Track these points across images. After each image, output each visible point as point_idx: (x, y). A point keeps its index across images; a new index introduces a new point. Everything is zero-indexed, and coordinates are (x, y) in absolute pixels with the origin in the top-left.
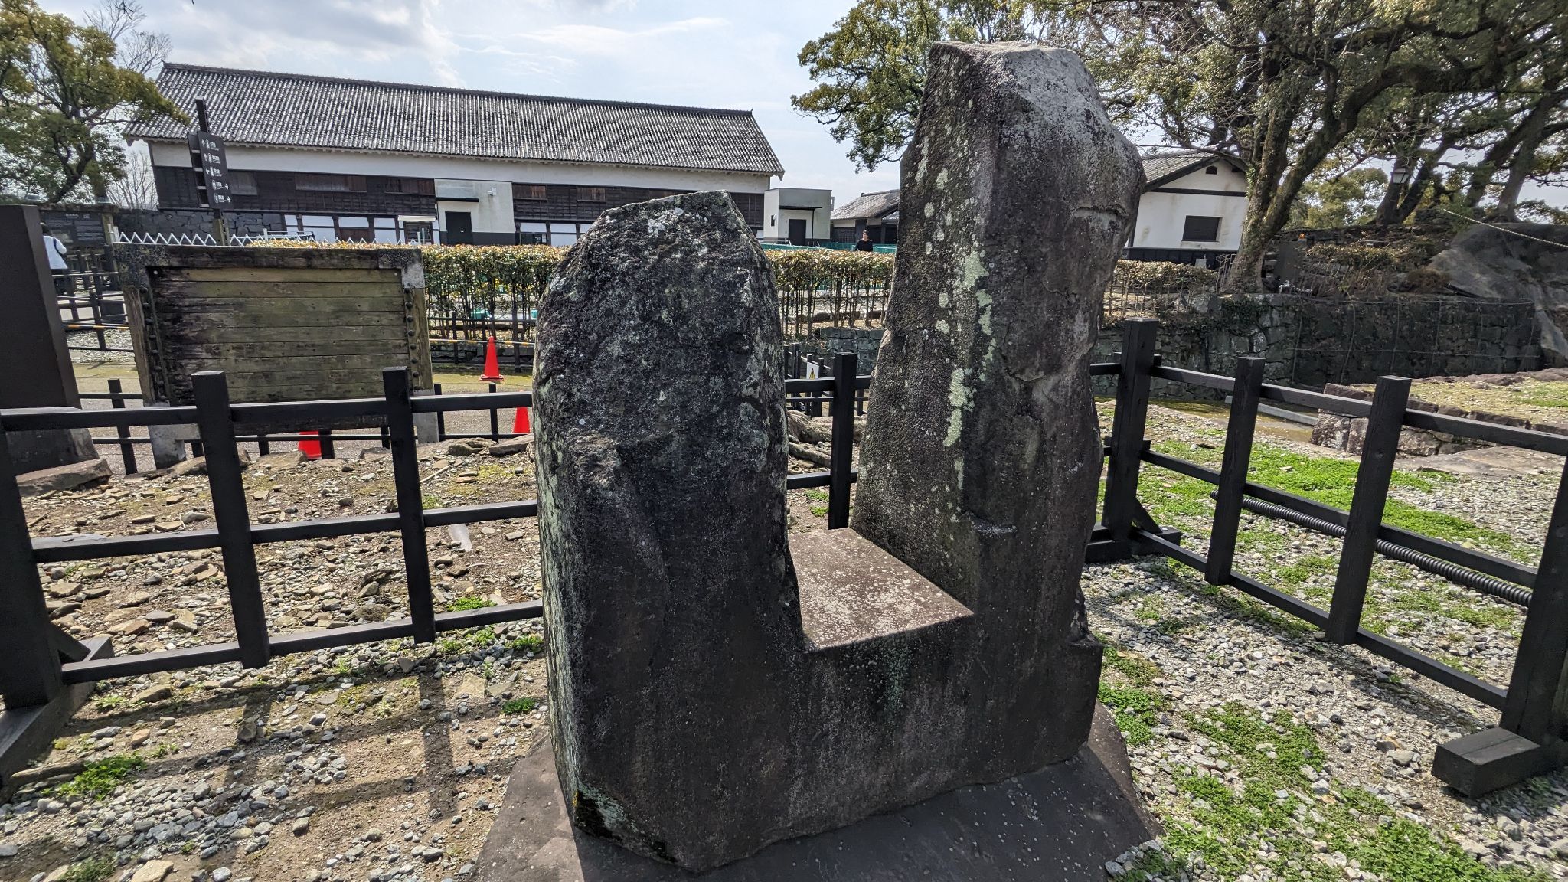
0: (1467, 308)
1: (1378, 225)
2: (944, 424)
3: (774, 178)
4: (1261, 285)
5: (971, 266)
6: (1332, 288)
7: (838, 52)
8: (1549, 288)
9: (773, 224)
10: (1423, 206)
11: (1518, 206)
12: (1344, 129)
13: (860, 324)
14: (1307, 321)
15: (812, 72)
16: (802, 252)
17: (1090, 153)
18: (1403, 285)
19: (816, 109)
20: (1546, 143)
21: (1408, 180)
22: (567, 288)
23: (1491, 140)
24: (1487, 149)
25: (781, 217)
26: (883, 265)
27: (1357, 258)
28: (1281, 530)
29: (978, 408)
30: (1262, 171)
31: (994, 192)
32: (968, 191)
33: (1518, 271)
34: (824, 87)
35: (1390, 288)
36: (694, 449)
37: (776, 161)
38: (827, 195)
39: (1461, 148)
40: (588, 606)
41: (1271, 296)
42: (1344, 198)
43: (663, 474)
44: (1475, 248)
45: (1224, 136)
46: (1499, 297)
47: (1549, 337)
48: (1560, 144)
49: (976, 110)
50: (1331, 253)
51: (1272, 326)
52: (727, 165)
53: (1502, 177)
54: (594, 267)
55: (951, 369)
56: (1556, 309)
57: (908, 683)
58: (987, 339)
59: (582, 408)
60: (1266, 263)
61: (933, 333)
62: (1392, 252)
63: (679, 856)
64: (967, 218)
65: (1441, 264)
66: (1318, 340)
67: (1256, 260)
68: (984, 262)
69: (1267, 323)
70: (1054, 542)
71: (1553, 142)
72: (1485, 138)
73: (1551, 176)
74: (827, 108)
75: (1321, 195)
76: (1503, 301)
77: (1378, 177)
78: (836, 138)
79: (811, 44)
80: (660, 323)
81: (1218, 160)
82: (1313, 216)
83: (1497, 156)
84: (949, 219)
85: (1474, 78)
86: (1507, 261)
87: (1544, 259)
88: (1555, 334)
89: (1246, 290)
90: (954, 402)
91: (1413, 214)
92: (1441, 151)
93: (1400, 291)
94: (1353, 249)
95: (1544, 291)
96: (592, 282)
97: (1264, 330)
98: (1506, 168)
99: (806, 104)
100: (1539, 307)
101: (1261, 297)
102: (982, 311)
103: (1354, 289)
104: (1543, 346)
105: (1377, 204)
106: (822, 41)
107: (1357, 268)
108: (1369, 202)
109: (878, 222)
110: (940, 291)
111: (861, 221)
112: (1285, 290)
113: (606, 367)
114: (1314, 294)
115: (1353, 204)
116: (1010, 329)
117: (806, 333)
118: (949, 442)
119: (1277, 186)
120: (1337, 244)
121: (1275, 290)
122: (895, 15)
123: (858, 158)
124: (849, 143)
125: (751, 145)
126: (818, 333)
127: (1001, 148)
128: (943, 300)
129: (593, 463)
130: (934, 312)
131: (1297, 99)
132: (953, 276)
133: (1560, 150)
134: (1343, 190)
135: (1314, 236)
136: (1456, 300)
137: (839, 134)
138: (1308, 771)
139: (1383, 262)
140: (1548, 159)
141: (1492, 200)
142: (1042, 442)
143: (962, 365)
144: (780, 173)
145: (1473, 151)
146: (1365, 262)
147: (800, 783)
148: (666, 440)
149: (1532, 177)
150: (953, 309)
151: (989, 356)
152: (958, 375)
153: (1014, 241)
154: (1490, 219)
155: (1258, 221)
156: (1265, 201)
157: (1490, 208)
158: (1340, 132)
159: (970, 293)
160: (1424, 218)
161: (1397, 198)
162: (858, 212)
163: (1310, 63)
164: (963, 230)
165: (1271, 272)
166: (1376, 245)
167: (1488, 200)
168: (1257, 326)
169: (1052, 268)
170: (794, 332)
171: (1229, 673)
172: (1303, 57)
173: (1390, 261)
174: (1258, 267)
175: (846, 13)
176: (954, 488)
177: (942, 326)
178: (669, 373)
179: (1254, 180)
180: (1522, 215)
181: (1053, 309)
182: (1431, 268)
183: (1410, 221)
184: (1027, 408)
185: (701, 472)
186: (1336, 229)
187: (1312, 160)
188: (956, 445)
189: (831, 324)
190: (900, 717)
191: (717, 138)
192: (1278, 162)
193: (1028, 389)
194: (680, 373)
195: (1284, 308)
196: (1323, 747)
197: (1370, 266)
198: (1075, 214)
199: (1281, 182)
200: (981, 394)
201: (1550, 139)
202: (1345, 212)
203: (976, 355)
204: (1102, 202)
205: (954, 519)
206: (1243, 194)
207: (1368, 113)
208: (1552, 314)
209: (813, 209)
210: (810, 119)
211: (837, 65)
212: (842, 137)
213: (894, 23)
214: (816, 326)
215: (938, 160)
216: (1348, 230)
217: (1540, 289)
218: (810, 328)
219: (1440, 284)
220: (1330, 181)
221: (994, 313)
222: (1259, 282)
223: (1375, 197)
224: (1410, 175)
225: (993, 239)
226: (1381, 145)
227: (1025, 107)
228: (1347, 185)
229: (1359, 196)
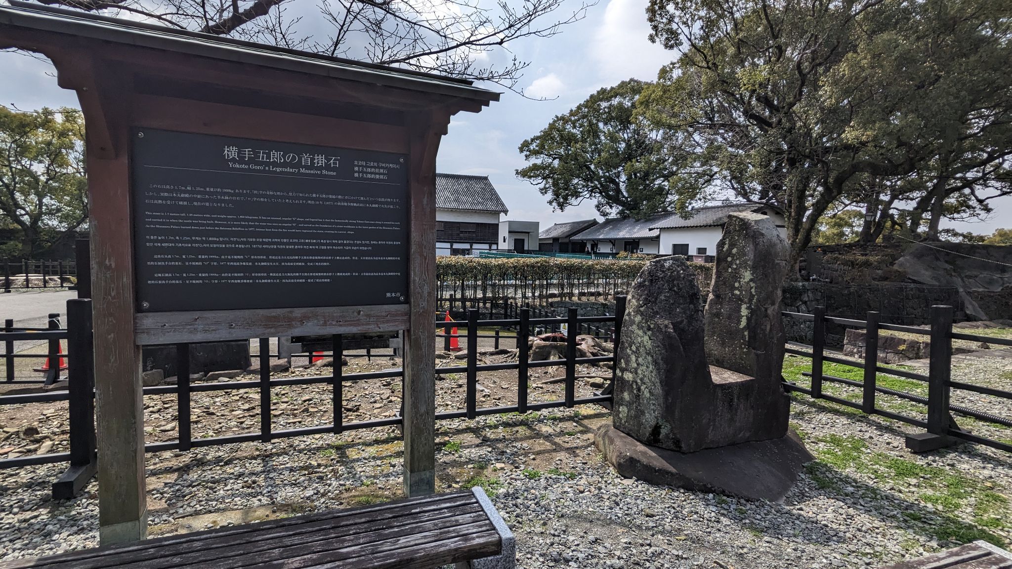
0: (919, 290)
1: (862, 243)
2: (739, 322)
3: (502, 215)
4: (799, 277)
5: (747, 275)
6: (840, 279)
7: (542, 146)
8: (965, 279)
9: (504, 241)
10: (886, 232)
11: (941, 232)
12: (835, 193)
13: (575, 299)
14: (829, 298)
15: (526, 156)
16: (543, 259)
17: (779, 246)
18: (881, 277)
19: (530, 177)
20: (949, 198)
21: (875, 219)
22: (644, 281)
23: (918, 195)
24: (917, 200)
25: (509, 237)
26: (589, 266)
27: (852, 262)
28: (837, 386)
29: (751, 316)
30: (793, 214)
31: (755, 256)
32: (745, 255)
33: (945, 269)
34: (535, 165)
35: (874, 279)
36: (690, 323)
37: (503, 205)
38: (537, 225)
39: (902, 200)
40: (667, 365)
41: (806, 283)
42: (840, 226)
43: (683, 330)
44: (919, 255)
45: (767, 195)
46: (937, 284)
47: (970, 307)
48: (957, 198)
49: (747, 234)
50: (837, 259)
51: (809, 301)
52: (474, 207)
53: (927, 215)
54: (652, 276)
55: (741, 305)
56: (971, 291)
57: (738, 399)
58: (754, 296)
59: (657, 313)
60: (801, 264)
61: (733, 294)
62: (871, 259)
63: (683, 445)
64: (745, 262)
65: (901, 265)
66: (837, 309)
67: (796, 263)
68: (752, 274)
69: (806, 299)
70: (775, 357)
71: (953, 197)
72: (915, 194)
73: (956, 215)
74: (536, 176)
75: (827, 224)
76: (939, 286)
77: (859, 215)
78: (542, 193)
79: (526, 141)
80: (674, 291)
81: (767, 208)
82: (823, 236)
83: (923, 205)
84: (738, 262)
85: (900, 169)
86: (938, 263)
87: (959, 262)
88: (973, 305)
89: (792, 280)
90: (743, 314)
91: (881, 236)
92: (891, 202)
93: (879, 281)
94: (849, 257)
95: (962, 279)
96: (652, 280)
97: (805, 303)
98: (928, 211)
99: (525, 173)
100: (961, 290)
101: (801, 284)
102: (752, 288)
103: (853, 279)
104: (968, 312)
105: (860, 229)
106: (532, 140)
107: (853, 268)
108: (856, 229)
109: (567, 240)
110: (735, 282)
111: (555, 239)
112: (814, 280)
113: (661, 302)
114: (831, 282)
115: (847, 230)
116: (761, 293)
117: (545, 304)
118: (741, 327)
119: (802, 222)
120: (840, 254)
121: (808, 280)
122: (574, 127)
123: (554, 204)
124: (550, 196)
125: (488, 196)
126: (552, 304)
127: (756, 245)
128: (737, 285)
129: (666, 326)
130: (733, 288)
131: (808, 178)
132: (741, 278)
133: (958, 201)
134: (840, 223)
135: (826, 249)
136: (912, 285)
137: (544, 191)
138: (863, 449)
139: (867, 264)
140: (952, 206)
141: (925, 228)
142: (771, 326)
143: (746, 303)
144: (506, 212)
145: (909, 201)
146: (857, 264)
147: (711, 427)
148: (682, 321)
149: (945, 216)
150: (741, 287)
151: (755, 300)
152: (744, 307)
153: (761, 269)
154: (925, 239)
155: (794, 241)
156: (797, 231)
157: (924, 233)
158: (833, 195)
159: (748, 282)
160: (887, 239)
161: (870, 229)
162: (554, 234)
163: (813, 160)
164: (744, 265)
165: (803, 269)
166: (862, 255)
167: (922, 229)
168: (801, 301)
169: (772, 276)
170: (538, 304)
171: (828, 426)
172: (808, 157)
173: (871, 264)
174: (797, 267)
175: (547, 126)
176: (744, 340)
177: (737, 292)
178: (679, 304)
179: (789, 219)
180: (943, 237)
181: (772, 287)
182: (896, 267)
183: (879, 240)
184: (766, 316)
185: (692, 329)
186: (838, 245)
187: (820, 209)
188: (744, 327)
189: (558, 299)
190: (736, 410)
191: (468, 192)
192: (802, 209)
193: (766, 310)
194: (681, 304)
195: (815, 290)
196: (867, 444)
197: (861, 266)
198: (776, 261)
199: (804, 220)
200: (752, 312)
201: (951, 196)
202: (842, 234)
203: (750, 301)
204: (783, 258)
205: (745, 350)
206: (783, 227)
207: (848, 184)
208: (969, 293)
209: (528, 233)
210: (526, 182)
211: (542, 153)
212: (546, 193)
213: (574, 131)
214: (550, 300)
215: (732, 246)
216: (845, 245)
217: (960, 279)
218: (547, 301)
219: (902, 277)
220: (830, 217)
221: (756, 288)
222: (798, 275)
223: (858, 226)
224: (876, 216)
225: (754, 268)
226: (856, 198)
227: (763, 235)
228: (841, 219)
229: (851, 226)
